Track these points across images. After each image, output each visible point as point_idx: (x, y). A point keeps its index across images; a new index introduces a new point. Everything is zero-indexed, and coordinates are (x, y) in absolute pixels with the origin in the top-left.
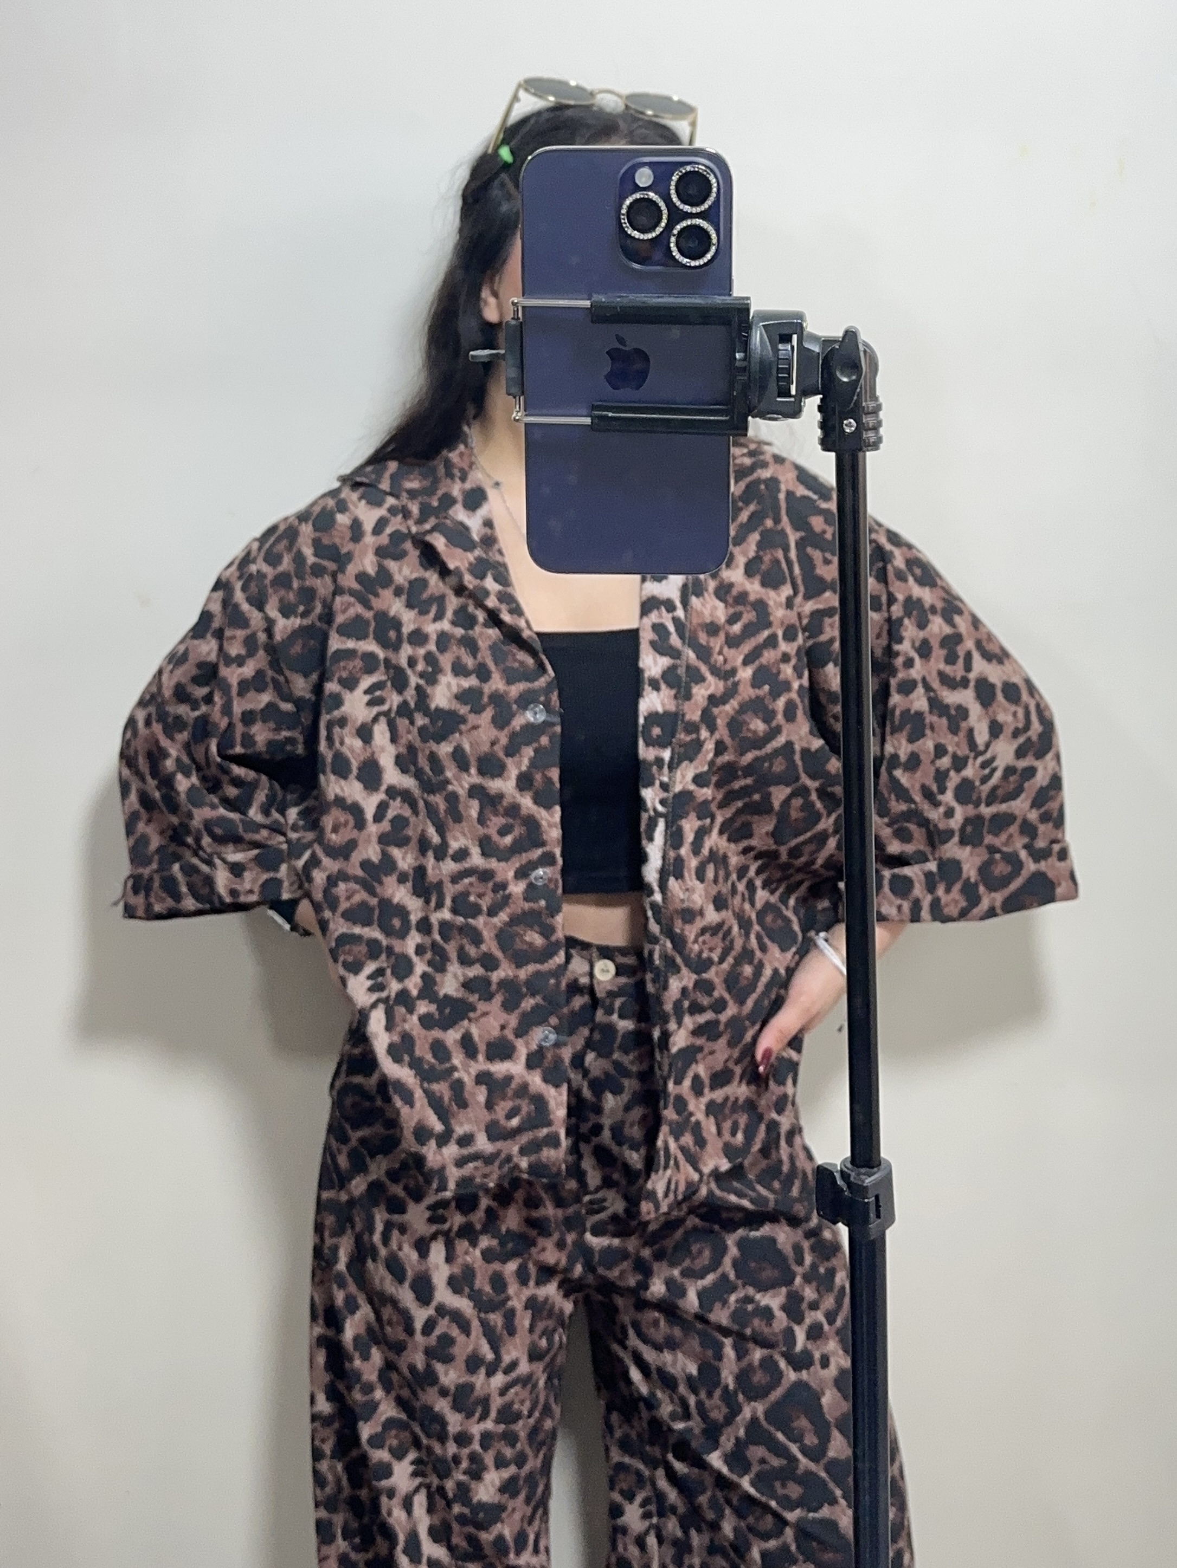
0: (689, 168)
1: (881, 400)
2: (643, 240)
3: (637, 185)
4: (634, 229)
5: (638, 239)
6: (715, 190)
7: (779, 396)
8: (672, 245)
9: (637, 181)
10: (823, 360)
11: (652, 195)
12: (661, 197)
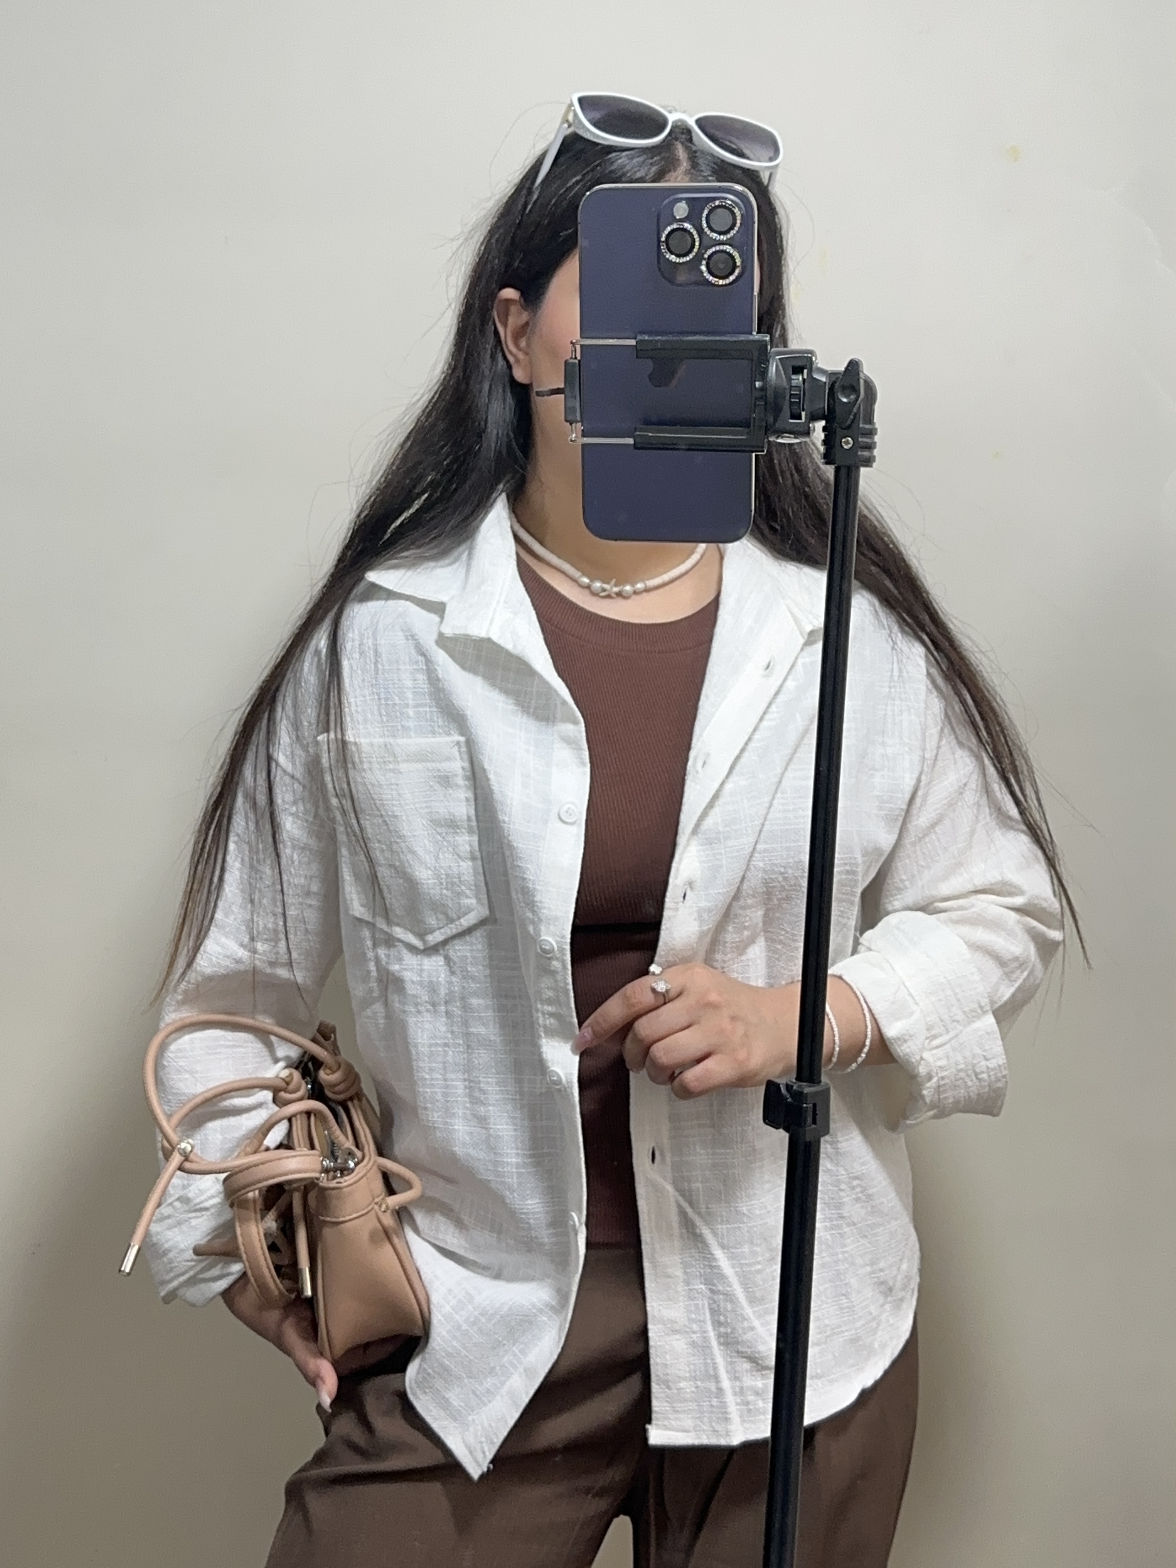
0: (717, 203)
1: (877, 425)
2: (679, 264)
3: (675, 217)
4: (672, 253)
5: (675, 262)
6: (739, 221)
7: (792, 418)
8: (704, 267)
9: (675, 214)
10: (830, 389)
12: (694, 226)
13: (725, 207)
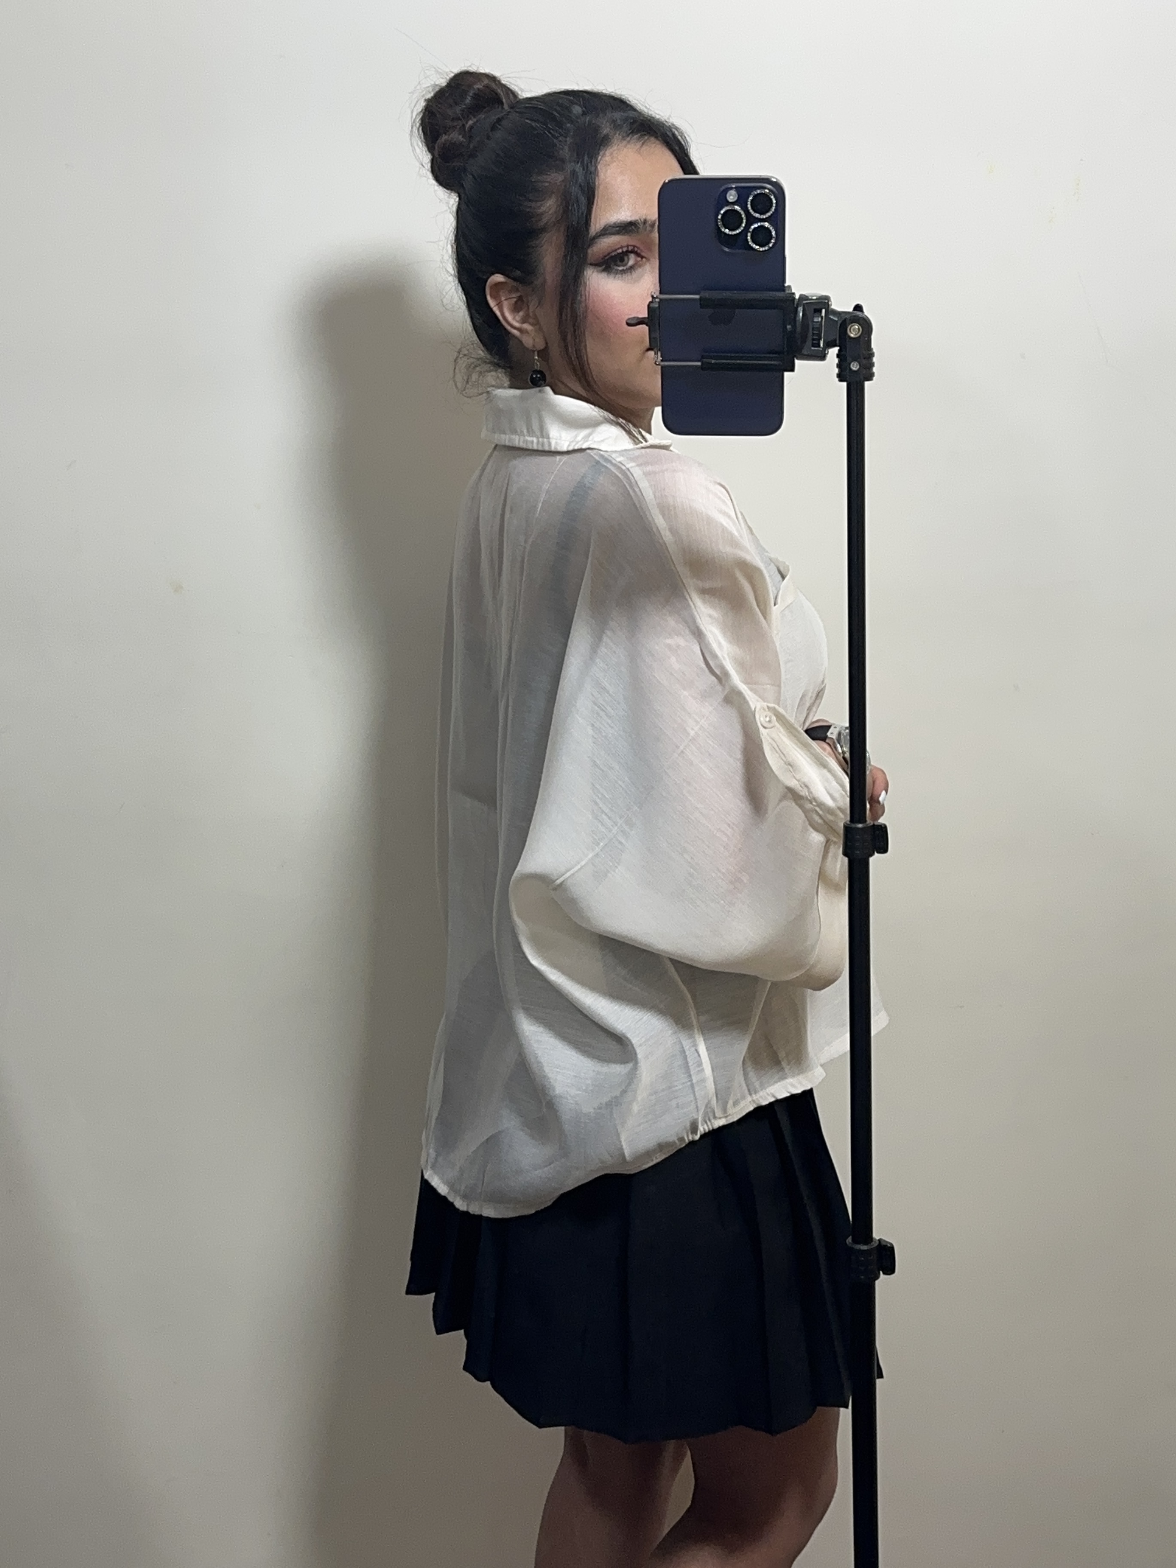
0: (759, 191)
1: (874, 350)
2: (731, 235)
3: (727, 202)
4: (726, 228)
5: (729, 235)
6: (774, 205)
7: (813, 346)
8: (749, 238)
9: (728, 199)
10: (841, 325)
11: (737, 208)
12: (742, 209)
13: (764, 194)
